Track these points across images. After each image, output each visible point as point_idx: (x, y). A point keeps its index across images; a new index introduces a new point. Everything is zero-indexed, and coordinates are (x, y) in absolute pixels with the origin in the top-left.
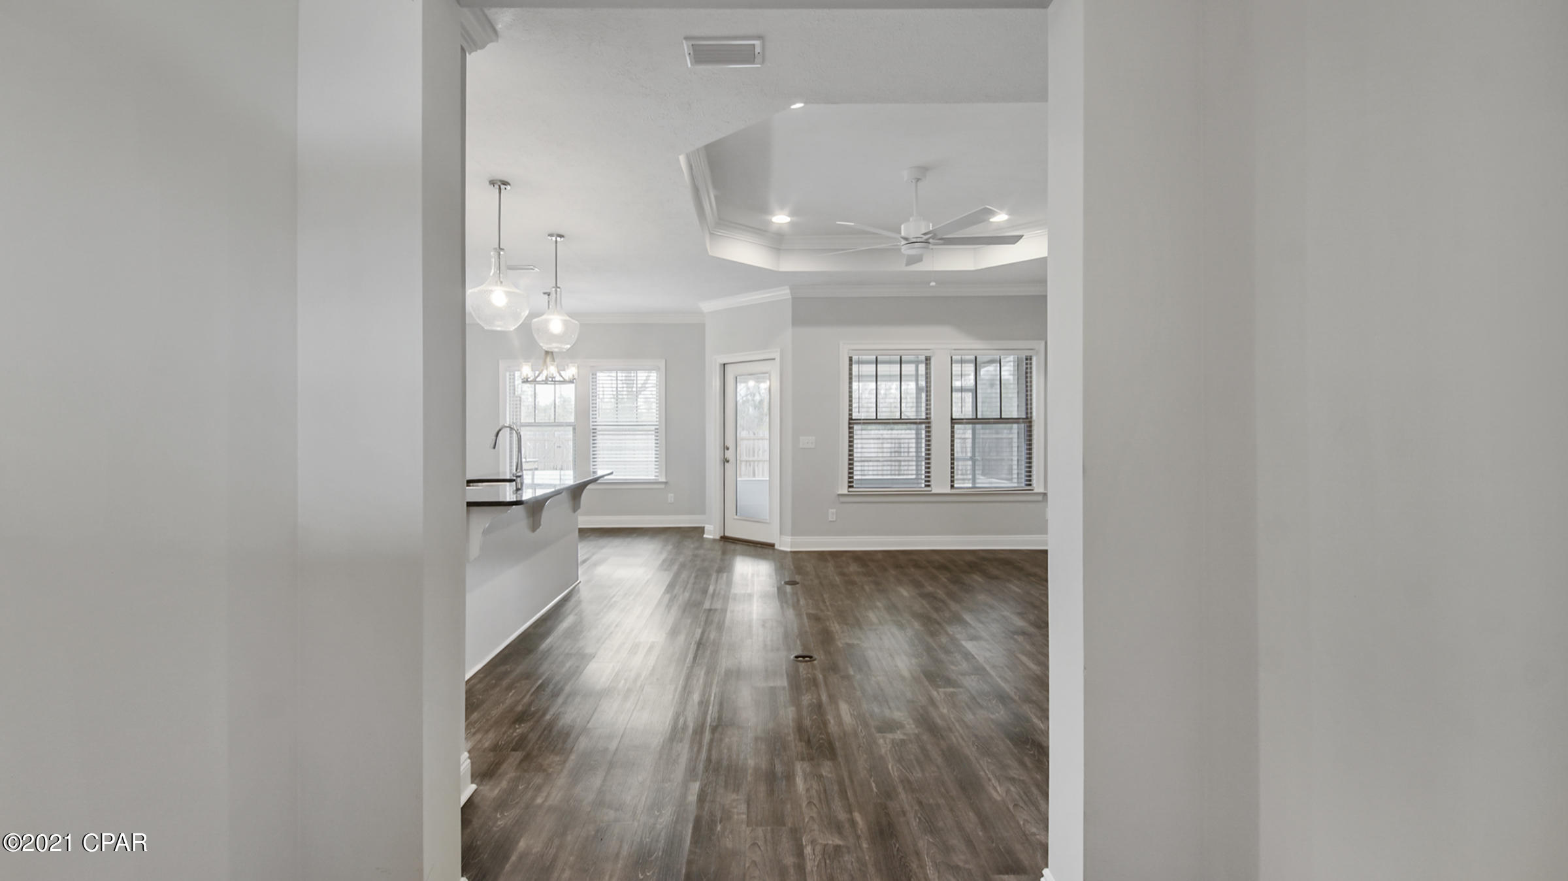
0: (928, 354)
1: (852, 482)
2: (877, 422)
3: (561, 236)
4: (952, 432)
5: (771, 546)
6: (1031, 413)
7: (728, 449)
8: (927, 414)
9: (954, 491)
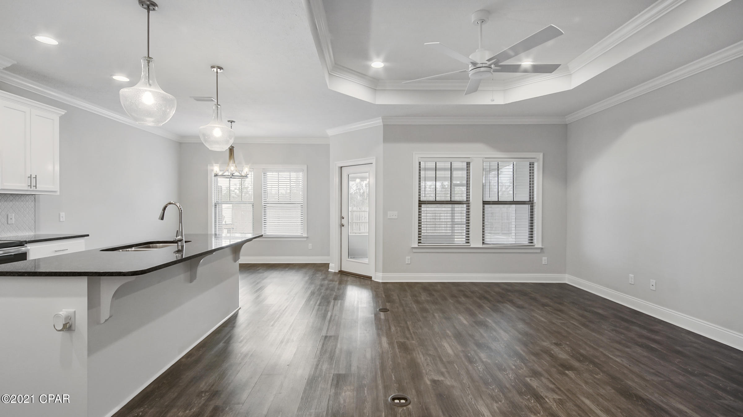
0: (468, 160)
1: (420, 240)
2: (435, 202)
3: (221, 68)
4: (483, 209)
5: (370, 278)
6: (533, 198)
7: (343, 218)
8: (467, 198)
9: (485, 246)
